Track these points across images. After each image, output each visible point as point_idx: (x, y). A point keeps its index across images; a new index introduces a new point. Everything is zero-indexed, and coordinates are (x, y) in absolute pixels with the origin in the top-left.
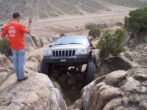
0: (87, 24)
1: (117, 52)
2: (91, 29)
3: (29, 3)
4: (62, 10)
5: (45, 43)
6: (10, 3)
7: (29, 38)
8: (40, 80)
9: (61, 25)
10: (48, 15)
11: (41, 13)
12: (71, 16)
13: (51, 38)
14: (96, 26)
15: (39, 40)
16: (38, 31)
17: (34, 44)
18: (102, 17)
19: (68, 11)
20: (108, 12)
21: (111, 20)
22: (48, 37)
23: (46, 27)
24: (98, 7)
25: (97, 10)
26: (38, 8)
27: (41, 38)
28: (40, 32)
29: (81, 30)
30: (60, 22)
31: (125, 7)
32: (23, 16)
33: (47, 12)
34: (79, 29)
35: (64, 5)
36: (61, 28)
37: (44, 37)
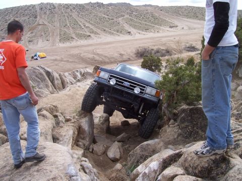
0: (138, 50)
1: (196, 99)
2: (145, 58)
3: (43, 16)
4: (97, 27)
5: (68, 82)
6: (11, 16)
7: (41, 74)
8: (52, 160)
9: (94, 51)
10: (74, 36)
11: (62, 33)
12: (112, 36)
13: (78, 74)
14: (153, 52)
15: (59, 78)
16: (56, 62)
17: (50, 84)
18: (162, 37)
19: (107, 29)
20: (172, 29)
21: (178, 42)
22: (74, 72)
23: (70, 55)
24: (156, 21)
25: (154, 27)
26: (57, 24)
27: (62, 73)
28: (61, 64)
29: (129, 60)
30: (93, 48)
31: (199, 21)
32: (32, 37)
33: (71, 31)
34: (125, 57)
35: (100, 19)
36: (95, 56)
37: (67, 71)
